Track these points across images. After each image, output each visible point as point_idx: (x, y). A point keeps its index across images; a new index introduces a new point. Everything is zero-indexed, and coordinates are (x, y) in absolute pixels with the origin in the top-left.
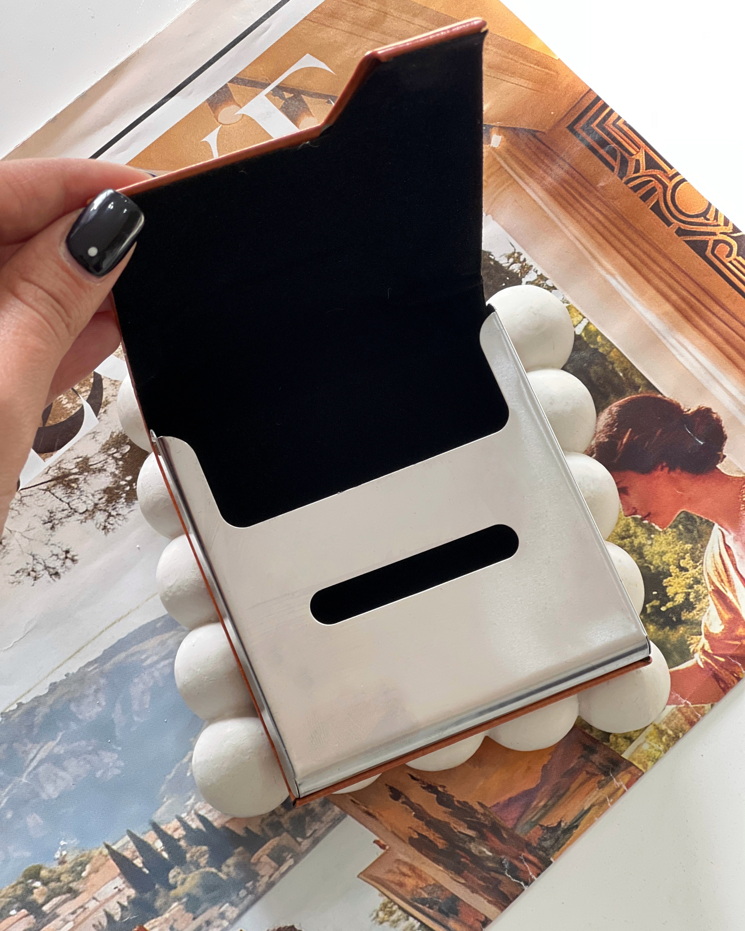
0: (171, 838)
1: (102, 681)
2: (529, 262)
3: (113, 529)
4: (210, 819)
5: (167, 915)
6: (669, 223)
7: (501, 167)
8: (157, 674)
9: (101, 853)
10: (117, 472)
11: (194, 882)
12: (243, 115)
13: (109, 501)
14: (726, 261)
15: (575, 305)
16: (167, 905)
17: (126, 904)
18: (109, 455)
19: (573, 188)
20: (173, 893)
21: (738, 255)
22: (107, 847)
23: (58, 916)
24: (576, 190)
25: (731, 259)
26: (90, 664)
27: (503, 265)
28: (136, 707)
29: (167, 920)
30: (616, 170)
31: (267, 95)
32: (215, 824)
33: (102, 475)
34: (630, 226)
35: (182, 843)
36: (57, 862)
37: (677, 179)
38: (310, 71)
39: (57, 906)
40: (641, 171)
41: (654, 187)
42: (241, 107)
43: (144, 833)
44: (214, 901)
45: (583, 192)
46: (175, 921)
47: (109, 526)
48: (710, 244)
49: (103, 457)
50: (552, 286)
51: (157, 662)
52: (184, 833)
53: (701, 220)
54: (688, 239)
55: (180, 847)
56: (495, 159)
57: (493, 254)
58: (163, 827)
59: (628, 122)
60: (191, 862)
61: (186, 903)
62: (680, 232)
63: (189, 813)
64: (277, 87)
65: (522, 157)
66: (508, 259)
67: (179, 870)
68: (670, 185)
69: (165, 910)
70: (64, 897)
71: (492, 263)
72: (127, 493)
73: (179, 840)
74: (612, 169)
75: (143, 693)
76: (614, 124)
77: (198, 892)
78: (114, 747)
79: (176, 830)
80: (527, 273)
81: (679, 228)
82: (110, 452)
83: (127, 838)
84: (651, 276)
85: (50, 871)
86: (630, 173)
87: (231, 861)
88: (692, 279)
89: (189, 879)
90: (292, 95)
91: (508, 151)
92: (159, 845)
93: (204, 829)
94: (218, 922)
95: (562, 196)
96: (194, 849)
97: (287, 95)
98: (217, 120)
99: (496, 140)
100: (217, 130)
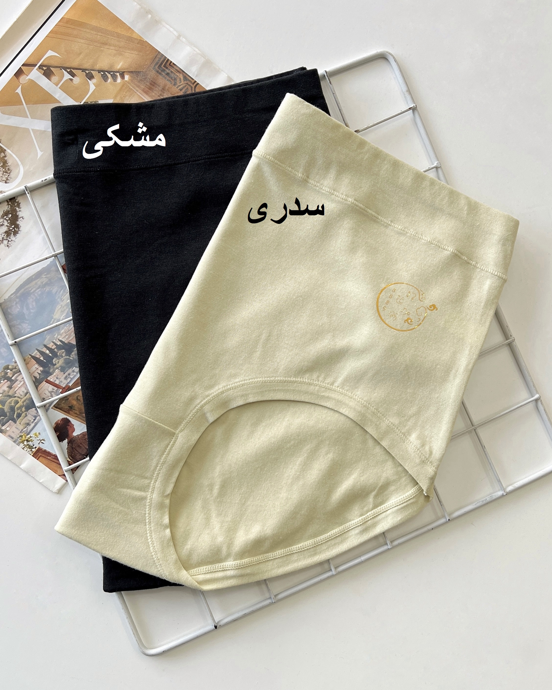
0: (51, 349)
1: (17, 300)
3: (11, 246)
4: (64, 340)
5: (55, 374)
7: (130, 88)
8: (36, 294)
9: (28, 357)
10: (8, 225)
11: (62, 362)
12: (29, 79)
13: (7, 236)
16: (54, 371)
17: (40, 372)
18: (4, 219)
20: (55, 367)
22: (30, 355)
23: (18, 380)
26: (12, 295)
28: (31, 307)
29: (55, 376)
30: (173, 82)
31: (37, 69)
32: (66, 342)
33: (3, 227)
35: (55, 350)
36: (14, 363)
38: (52, 57)
39: (17, 377)
40: (182, 82)
41: (187, 88)
42: (27, 75)
43: (42, 348)
44: (70, 368)
46: (58, 375)
47: (9, 245)
49: (2, 220)
51: (36, 290)
52: (56, 347)
55: (55, 351)
56: (127, 85)
58: (48, 346)
59: (175, 63)
60: (60, 356)
61: (61, 369)
63: (56, 340)
64: (40, 65)
65: (137, 82)
67: (56, 359)
69: (54, 372)
70: (19, 374)
72: (13, 232)
73: (54, 349)
75: (32, 302)
77: (64, 365)
78: (26, 322)
79: (52, 346)
82: (4, 218)
83: (36, 351)
85: (12, 366)
86: (178, 84)
87: (73, 353)
89: (60, 361)
91: (132, 81)
92: (48, 352)
93: (62, 344)
94: (72, 374)
96: (60, 351)
97: (45, 68)
98: (20, 82)
99: (127, 77)
100: (20, 87)
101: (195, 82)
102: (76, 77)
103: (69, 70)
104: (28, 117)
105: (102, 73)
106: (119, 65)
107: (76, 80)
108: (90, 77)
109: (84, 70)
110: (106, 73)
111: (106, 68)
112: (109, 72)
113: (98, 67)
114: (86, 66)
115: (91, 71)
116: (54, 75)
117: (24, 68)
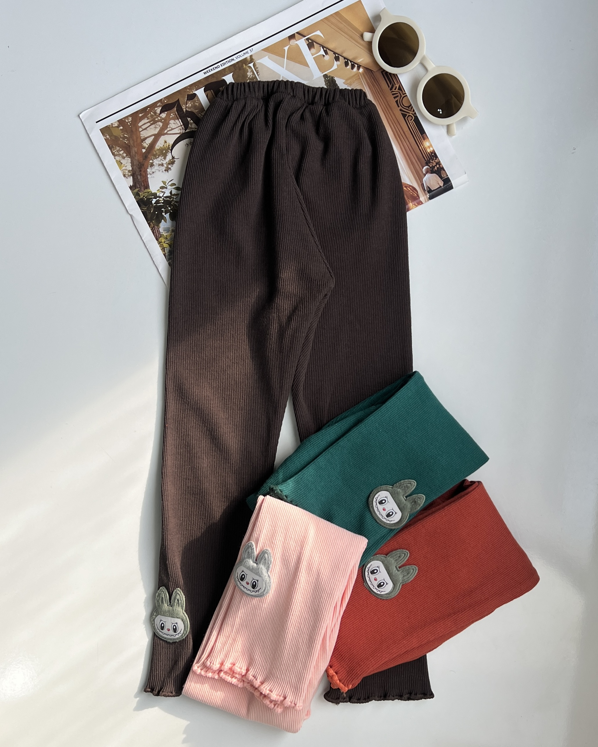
7: (360, 78)
12: (297, 44)
14: (410, 121)
21: (413, 121)
24: (377, 90)
30: (390, 87)
31: (304, 40)
34: (388, 104)
38: (319, 36)
40: (396, 90)
41: (398, 96)
42: (296, 41)
54: (402, 112)
56: (359, 76)
64: (308, 38)
65: (366, 77)
81: (401, 109)
86: (393, 90)
88: (399, 124)
91: (363, 74)
97: (310, 41)
98: (289, 43)
99: (361, 70)
100: (288, 47)
101: (406, 94)
102: (327, 56)
103: (325, 49)
104: (283, 68)
105: (346, 60)
106: (359, 59)
107: (327, 57)
108: (337, 59)
109: (335, 53)
110: (349, 61)
111: (350, 58)
112: (351, 62)
113: (345, 55)
114: (336, 51)
115: (340, 56)
116: (314, 47)
117: (296, 35)
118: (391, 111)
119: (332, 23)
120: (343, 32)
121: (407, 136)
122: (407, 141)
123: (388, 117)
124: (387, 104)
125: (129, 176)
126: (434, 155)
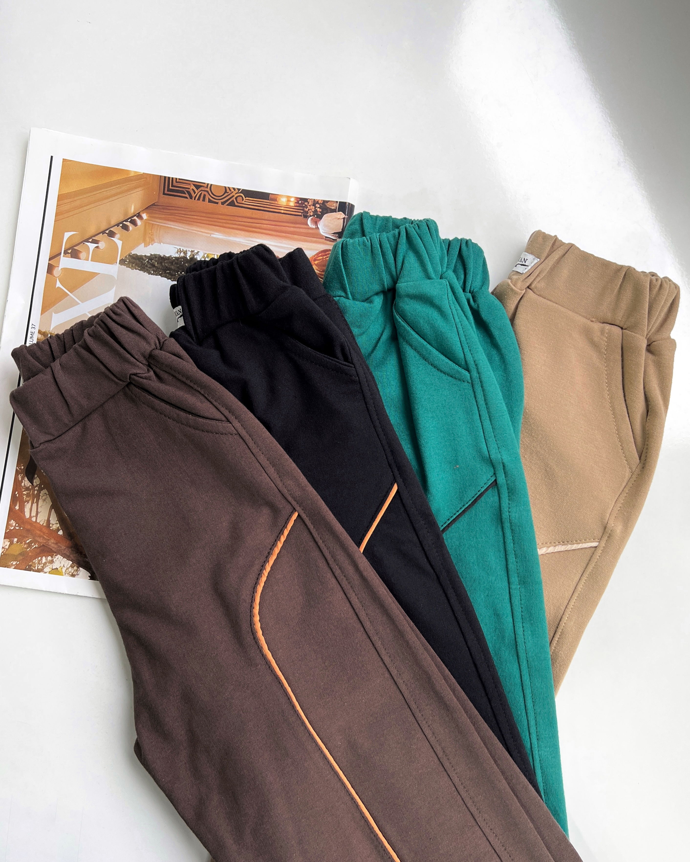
2: (185, 250)
6: (217, 203)
7: (153, 224)
12: (62, 269)
14: (243, 202)
15: (209, 253)
19: (179, 214)
21: (246, 198)
24: (181, 214)
25: (244, 200)
27: (178, 256)
31: (63, 256)
34: (206, 213)
37: (209, 186)
38: (70, 238)
40: (196, 192)
41: (204, 194)
42: (58, 267)
45: (184, 213)
48: (235, 200)
50: (197, 252)
53: (226, 194)
54: (227, 203)
56: (149, 223)
57: (172, 255)
59: (180, 178)
62: (223, 203)
64: (64, 251)
65: (157, 216)
66: (178, 253)
68: (208, 190)
71: (174, 258)
74: (187, 198)
76: (176, 182)
80: (187, 253)
84: (224, 225)
86: (194, 195)
88: (237, 216)
90: (71, 250)
91: (151, 217)
95: (178, 219)
97: (69, 251)
98: (55, 277)
99: (145, 216)
100: (58, 280)
101: (208, 184)
102: (100, 243)
103: (90, 240)
104: (79, 304)
105: (121, 225)
106: (131, 209)
107: (102, 245)
108: (112, 234)
109: (103, 232)
110: (124, 223)
111: (122, 219)
112: (126, 221)
113: (113, 222)
114: (103, 228)
115: (111, 229)
116: (80, 252)
117: (52, 262)
118: (216, 216)
119: (68, 211)
120: (85, 206)
121: (259, 217)
122: (264, 222)
123: (221, 224)
124: (204, 215)
125: (77, 570)
126: (302, 202)
